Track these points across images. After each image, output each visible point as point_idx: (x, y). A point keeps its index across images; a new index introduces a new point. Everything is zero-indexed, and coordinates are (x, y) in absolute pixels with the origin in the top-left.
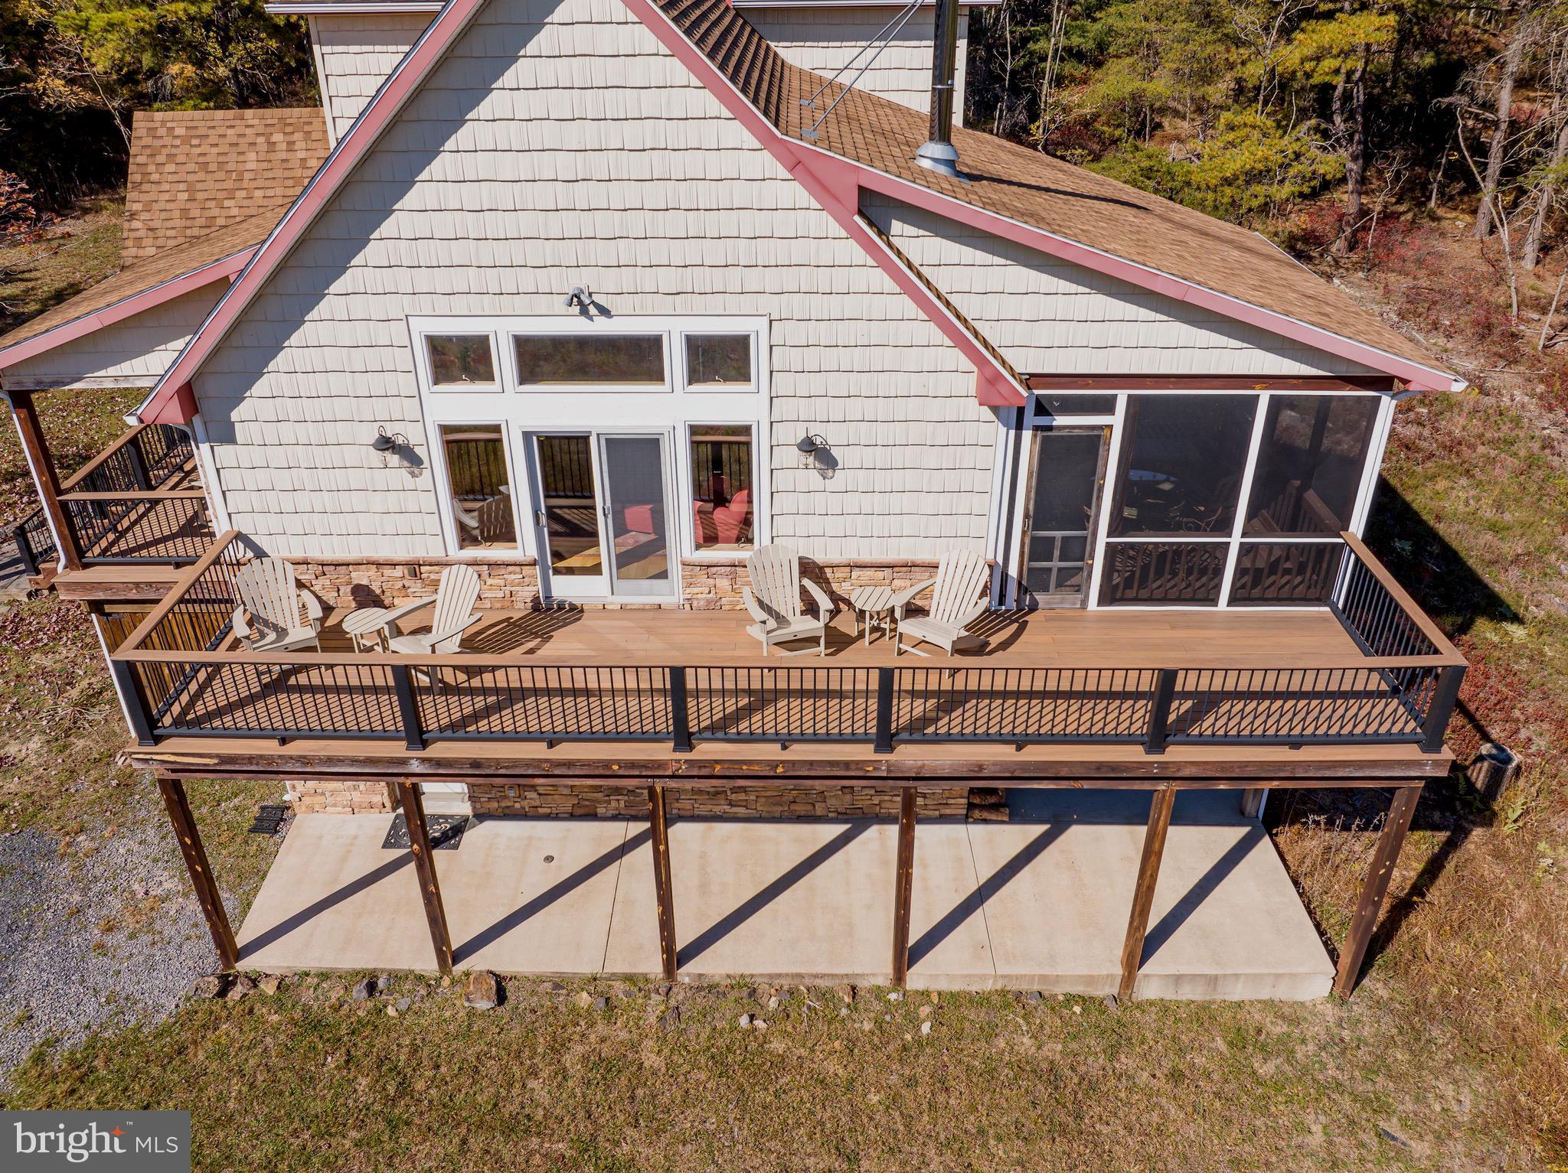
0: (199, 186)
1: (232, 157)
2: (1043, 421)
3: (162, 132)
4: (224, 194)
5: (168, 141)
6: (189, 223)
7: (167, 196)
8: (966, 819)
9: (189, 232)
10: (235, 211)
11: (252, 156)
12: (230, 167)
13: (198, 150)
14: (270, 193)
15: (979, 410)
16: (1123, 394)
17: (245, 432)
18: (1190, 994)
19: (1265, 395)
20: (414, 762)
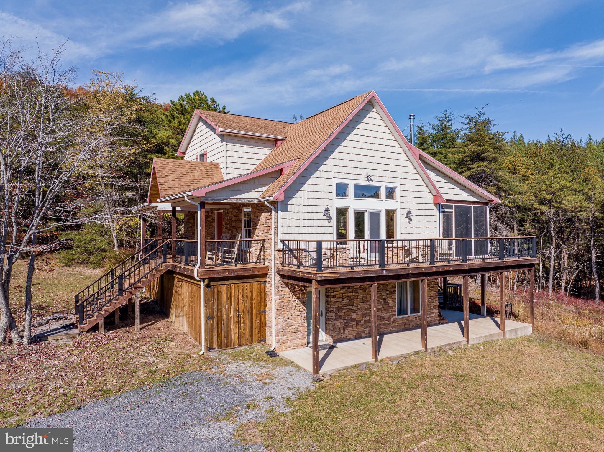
0: (181, 178)
1: (190, 171)
2: (443, 210)
3: (164, 163)
4: (191, 180)
5: (168, 166)
6: (181, 187)
7: (172, 179)
8: (439, 324)
9: (182, 189)
10: (196, 185)
11: (196, 172)
12: (190, 174)
13: (178, 169)
14: (205, 181)
15: (434, 207)
16: (454, 205)
17: (290, 208)
18: (513, 336)
19: (472, 206)
20: (384, 271)
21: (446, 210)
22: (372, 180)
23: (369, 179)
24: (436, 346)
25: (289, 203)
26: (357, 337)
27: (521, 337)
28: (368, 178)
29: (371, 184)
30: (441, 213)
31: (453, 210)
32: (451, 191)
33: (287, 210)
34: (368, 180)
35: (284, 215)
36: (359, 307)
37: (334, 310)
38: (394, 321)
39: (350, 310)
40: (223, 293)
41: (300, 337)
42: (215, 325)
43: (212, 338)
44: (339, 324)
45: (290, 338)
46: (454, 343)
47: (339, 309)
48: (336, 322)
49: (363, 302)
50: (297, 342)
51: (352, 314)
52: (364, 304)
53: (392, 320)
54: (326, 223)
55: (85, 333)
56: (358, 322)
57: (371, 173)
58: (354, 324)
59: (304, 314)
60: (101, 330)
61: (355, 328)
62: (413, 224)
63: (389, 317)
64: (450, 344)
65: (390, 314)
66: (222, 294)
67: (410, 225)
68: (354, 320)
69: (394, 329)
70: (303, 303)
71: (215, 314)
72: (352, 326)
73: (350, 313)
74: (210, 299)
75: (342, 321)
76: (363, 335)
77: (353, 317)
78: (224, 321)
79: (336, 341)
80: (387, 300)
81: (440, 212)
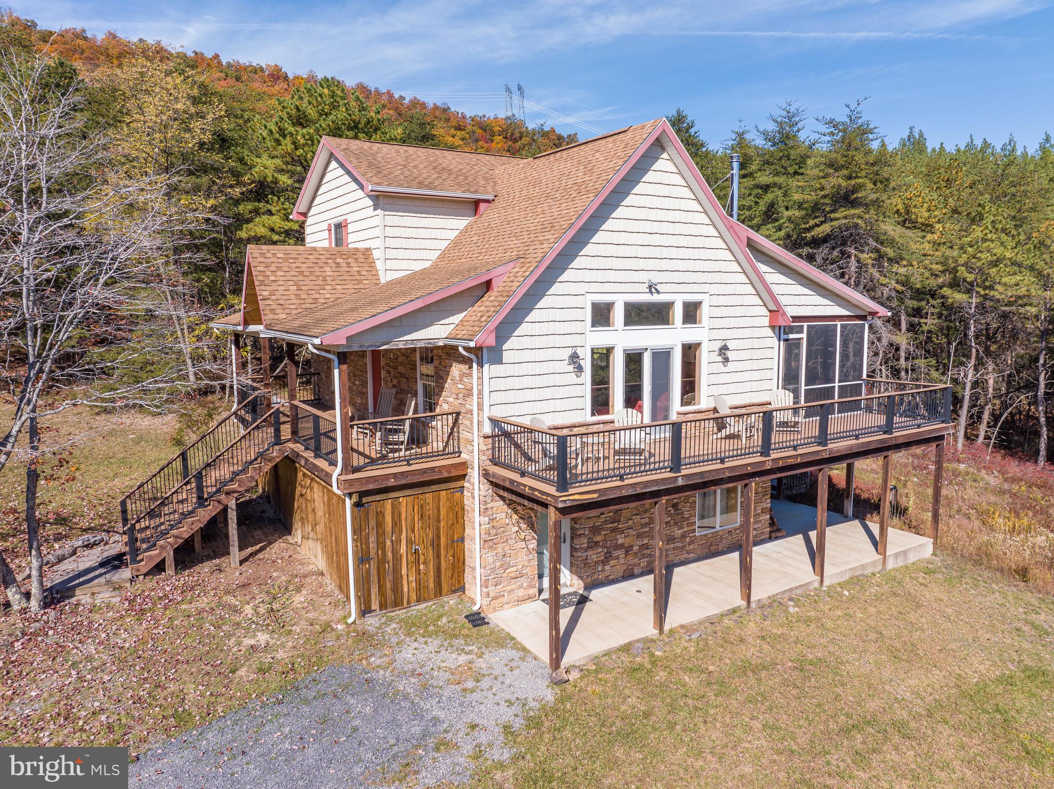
0: (301, 283)
1: (316, 269)
2: (786, 337)
3: (268, 255)
4: (319, 287)
5: (274, 260)
6: (302, 301)
7: (283, 288)
8: (770, 539)
9: (303, 306)
10: (328, 296)
11: (328, 269)
12: (317, 274)
13: (295, 265)
14: (346, 287)
15: (769, 332)
16: (805, 325)
17: (507, 356)
18: (900, 563)
19: (839, 324)
20: (680, 479)
21: (791, 336)
22: (658, 292)
23: (653, 290)
24: (766, 595)
25: (504, 348)
26: (626, 575)
27: (914, 563)
28: (652, 288)
29: (656, 298)
30: (782, 343)
31: (804, 335)
32: (803, 300)
33: (499, 361)
34: (651, 292)
35: (496, 369)
36: (631, 523)
37: (587, 532)
38: (691, 542)
39: (614, 530)
40: (386, 515)
41: (525, 585)
42: (373, 571)
43: (369, 595)
44: (594, 555)
45: (509, 588)
46: (797, 588)
47: (595, 530)
48: (589, 553)
49: (637, 515)
50: (521, 593)
51: (618, 537)
52: (639, 517)
53: (688, 540)
54: (572, 378)
55: (141, 578)
56: (628, 550)
57: (656, 278)
58: (621, 553)
59: (533, 544)
60: (170, 571)
61: (622, 561)
62: (731, 366)
63: (683, 536)
64: (791, 589)
65: (685, 529)
66: (383, 516)
67: (726, 369)
68: (622, 546)
69: (691, 555)
70: (532, 526)
71: (373, 552)
72: (618, 558)
73: (614, 534)
74: (363, 527)
75: (600, 550)
76: (636, 571)
77: (620, 542)
78: (388, 563)
79: (589, 587)
80: (680, 506)
81: (779, 340)
